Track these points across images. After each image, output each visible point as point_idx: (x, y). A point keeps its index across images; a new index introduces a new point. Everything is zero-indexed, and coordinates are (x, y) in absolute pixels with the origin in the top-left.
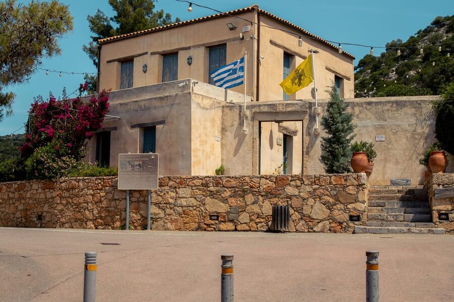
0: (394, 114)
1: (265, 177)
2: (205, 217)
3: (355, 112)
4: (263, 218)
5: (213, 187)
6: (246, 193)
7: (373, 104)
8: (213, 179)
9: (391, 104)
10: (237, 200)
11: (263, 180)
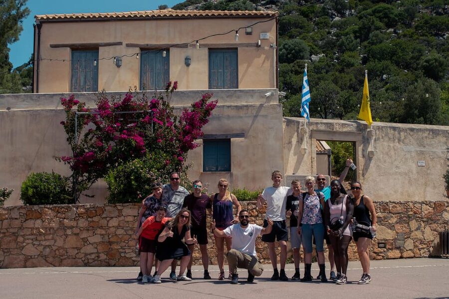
0: (430, 142)
1: (425, 203)
2: (374, 245)
3: (401, 137)
4: (425, 244)
5: (380, 213)
6: (410, 219)
7: (415, 131)
8: (380, 205)
9: (428, 132)
10: (402, 227)
11: (424, 206)
